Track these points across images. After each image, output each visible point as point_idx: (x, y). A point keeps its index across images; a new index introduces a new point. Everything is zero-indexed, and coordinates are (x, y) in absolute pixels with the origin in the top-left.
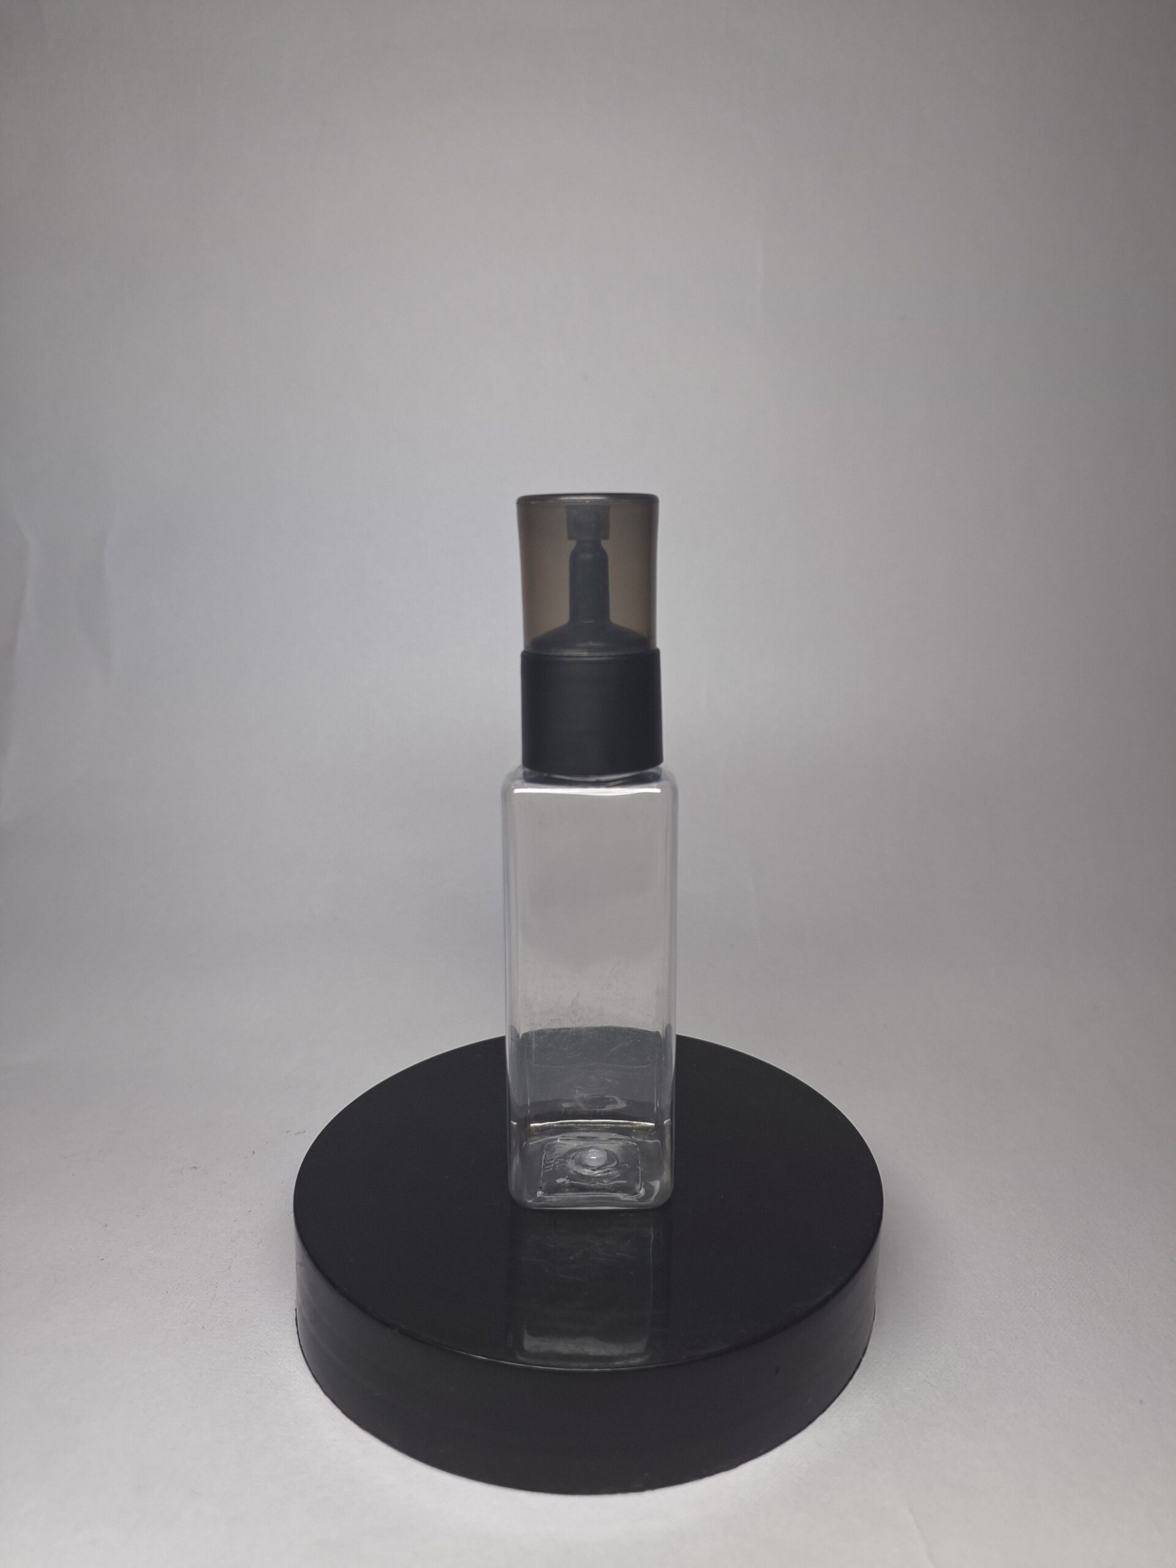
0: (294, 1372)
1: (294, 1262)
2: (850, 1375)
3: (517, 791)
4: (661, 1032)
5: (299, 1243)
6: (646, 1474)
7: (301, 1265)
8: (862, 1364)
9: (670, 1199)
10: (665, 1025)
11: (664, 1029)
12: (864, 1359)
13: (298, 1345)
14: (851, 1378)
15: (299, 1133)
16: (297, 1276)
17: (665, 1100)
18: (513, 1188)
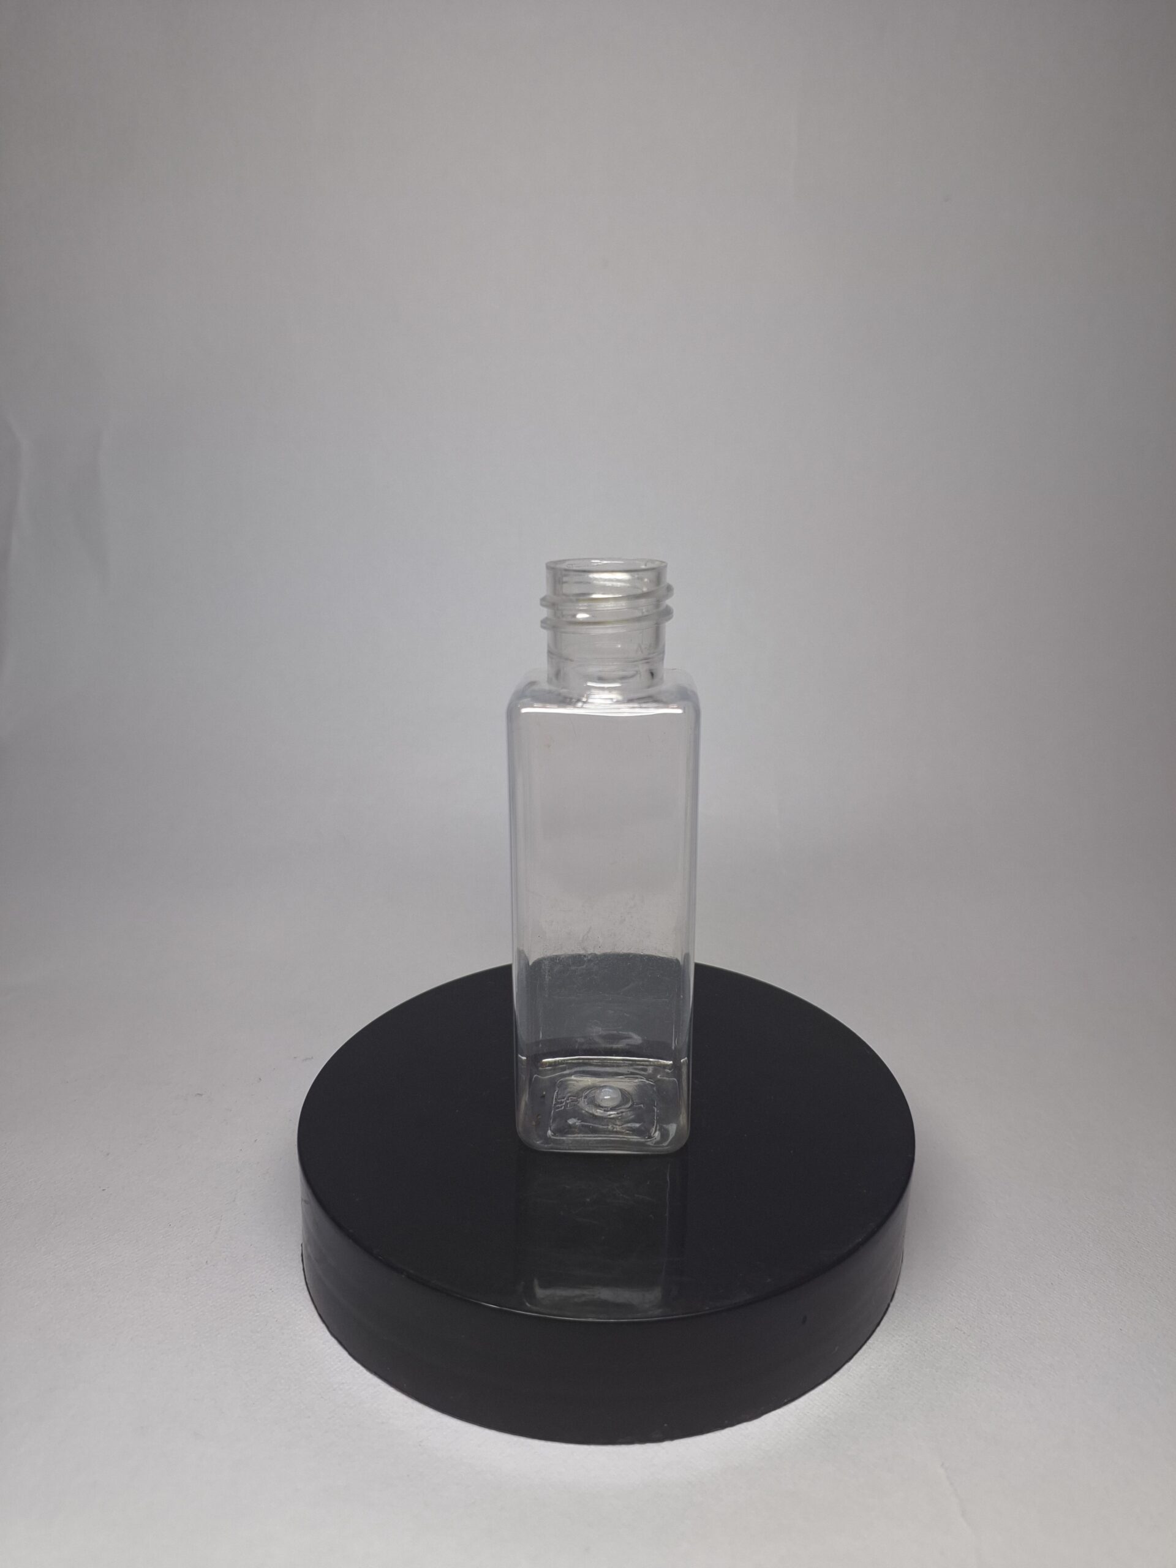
0: (301, 1310)
1: (299, 1198)
2: (878, 1321)
3: (524, 710)
4: (680, 959)
5: (304, 1181)
6: (666, 1425)
7: (305, 1201)
8: (890, 1309)
9: (686, 1145)
10: (684, 954)
11: (683, 956)
12: (892, 1304)
13: (303, 1283)
14: (878, 1324)
15: (306, 1059)
16: (303, 1213)
17: (681, 1038)
18: (520, 1129)
